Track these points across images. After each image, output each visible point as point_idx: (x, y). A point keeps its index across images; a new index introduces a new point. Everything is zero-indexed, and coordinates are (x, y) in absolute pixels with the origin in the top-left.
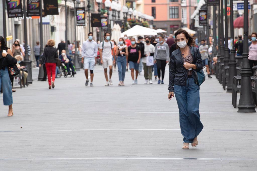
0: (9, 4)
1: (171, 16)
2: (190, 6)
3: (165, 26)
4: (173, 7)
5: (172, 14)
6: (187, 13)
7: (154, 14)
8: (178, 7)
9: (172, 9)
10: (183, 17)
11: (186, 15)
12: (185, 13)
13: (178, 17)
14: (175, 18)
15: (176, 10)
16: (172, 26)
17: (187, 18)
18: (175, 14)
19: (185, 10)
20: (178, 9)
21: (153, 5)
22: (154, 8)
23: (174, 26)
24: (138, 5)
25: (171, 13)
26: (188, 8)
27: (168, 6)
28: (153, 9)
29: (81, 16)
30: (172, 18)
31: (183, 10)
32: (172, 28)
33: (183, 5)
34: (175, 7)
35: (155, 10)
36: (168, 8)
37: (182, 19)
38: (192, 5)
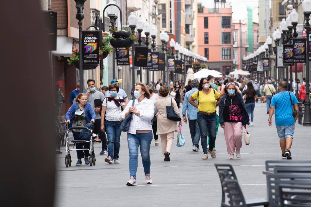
0: (118, 53)
1: (224, 57)
2: (241, 47)
3: (218, 66)
4: (226, 49)
5: (225, 55)
6: (238, 54)
7: (206, 55)
8: (231, 48)
9: (225, 50)
10: (234, 58)
11: (237, 55)
12: (236, 54)
13: (230, 59)
14: (227, 59)
15: (228, 51)
16: (224, 67)
17: (238, 59)
18: (227, 55)
19: (236, 50)
20: (230, 50)
21: (206, 46)
22: (207, 49)
23: (226, 66)
24: (193, 47)
25: (223, 54)
26: (239, 49)
27: (221, 47)
28: (206, 51)
29: (172, 63)
30: (225, 59)
31: (234, 51)
32: (225, 69)
33: (234, 46)
34: (227, 48)
35: (207, 51)
36: (221, 49)
37: (234, 59)
38: (243, 46)
